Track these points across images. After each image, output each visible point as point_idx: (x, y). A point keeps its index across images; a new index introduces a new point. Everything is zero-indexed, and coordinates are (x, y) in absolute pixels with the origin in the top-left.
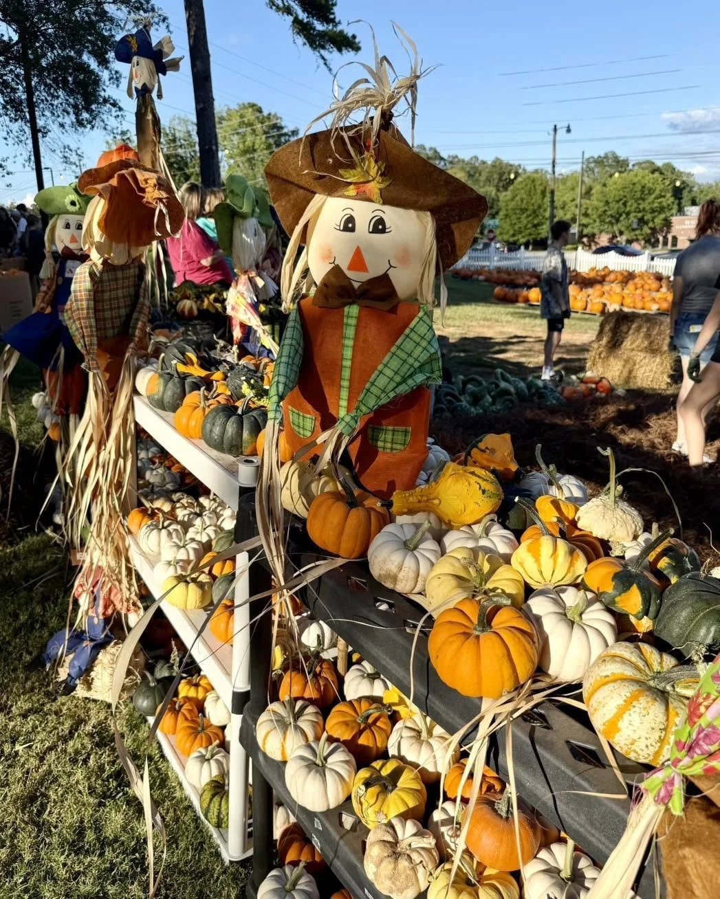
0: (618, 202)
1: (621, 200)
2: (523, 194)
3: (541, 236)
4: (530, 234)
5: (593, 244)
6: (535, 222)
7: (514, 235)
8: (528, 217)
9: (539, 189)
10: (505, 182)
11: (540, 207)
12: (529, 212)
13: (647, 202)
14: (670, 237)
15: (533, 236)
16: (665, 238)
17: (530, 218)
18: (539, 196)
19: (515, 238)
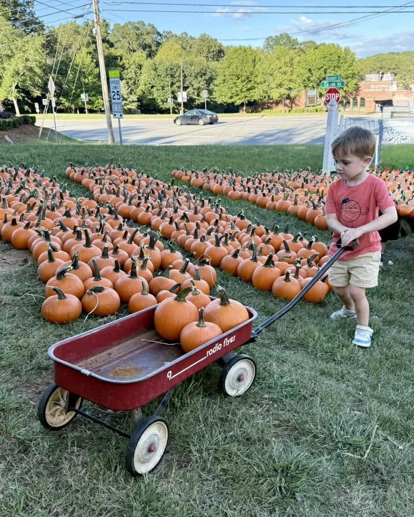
0: (319, 69)
1: (322, 67)
2: (236, 62)
3: (254, 98)
4: (246, 97)
5: (294, 105)
6: (249, 86)
7: (231, 97)
8: (243, 82)
9: (251, 58)
10: (213, 54)
11: (252, 73)
12: (243, 78)
13: (342, 69)
14: (359, 99)
15: (247, 98)
16: (355, 99)
17: (245, 83)
18: (250, 64)
19: (233, 100)
